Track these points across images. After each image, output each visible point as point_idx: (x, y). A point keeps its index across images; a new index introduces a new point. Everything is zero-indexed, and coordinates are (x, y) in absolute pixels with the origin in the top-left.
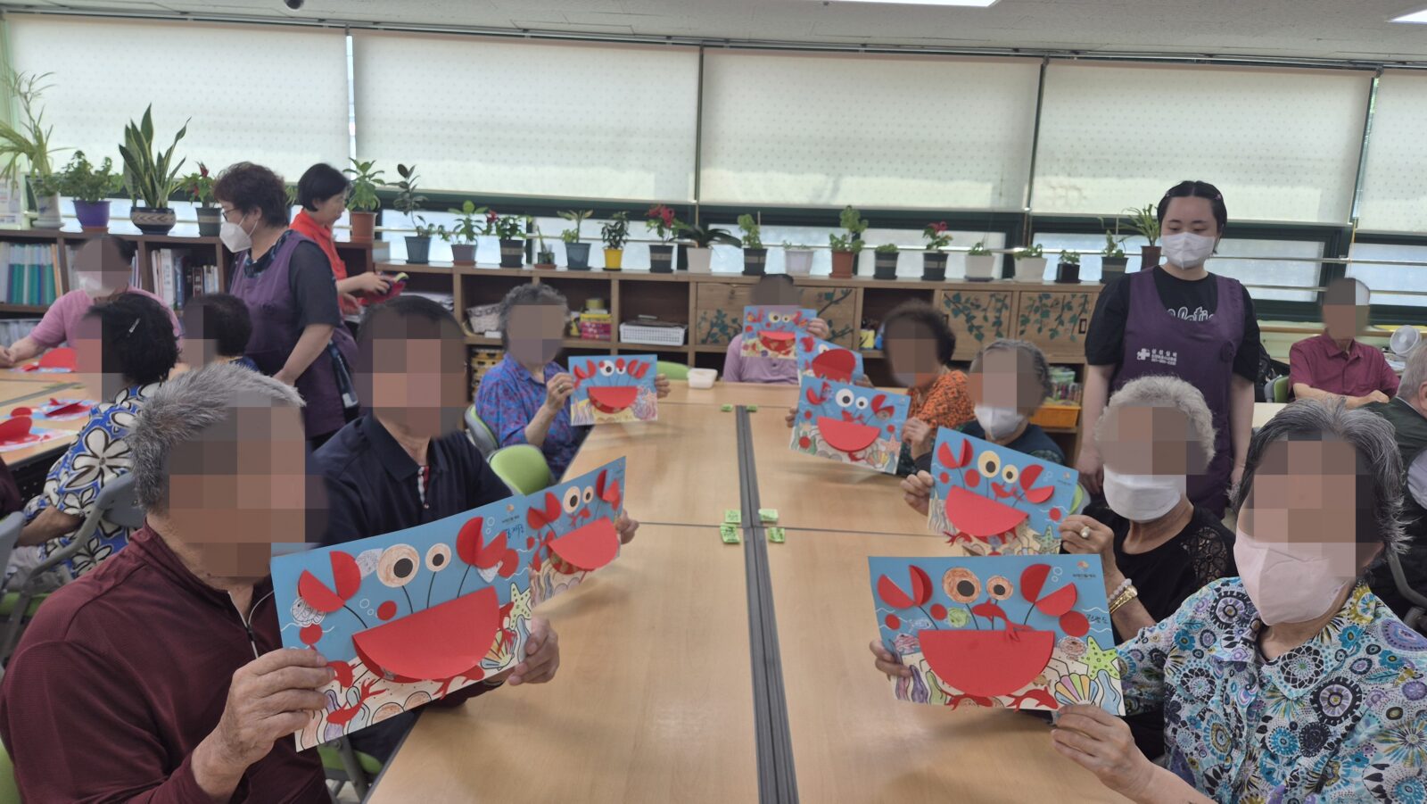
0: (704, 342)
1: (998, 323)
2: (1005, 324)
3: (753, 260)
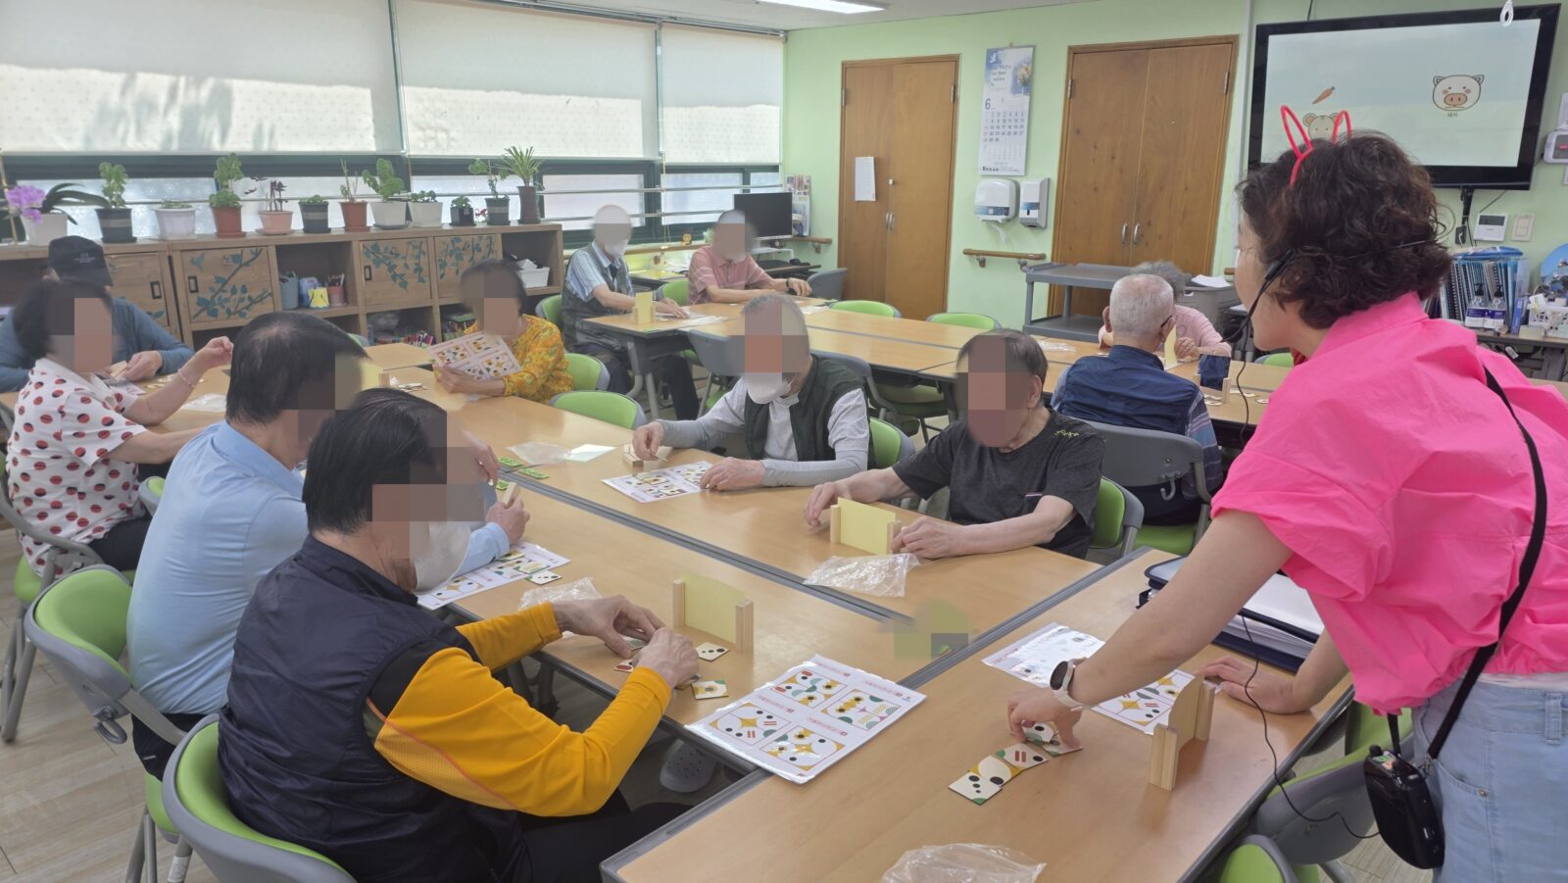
2: (425, 269)
3: (115, 223)
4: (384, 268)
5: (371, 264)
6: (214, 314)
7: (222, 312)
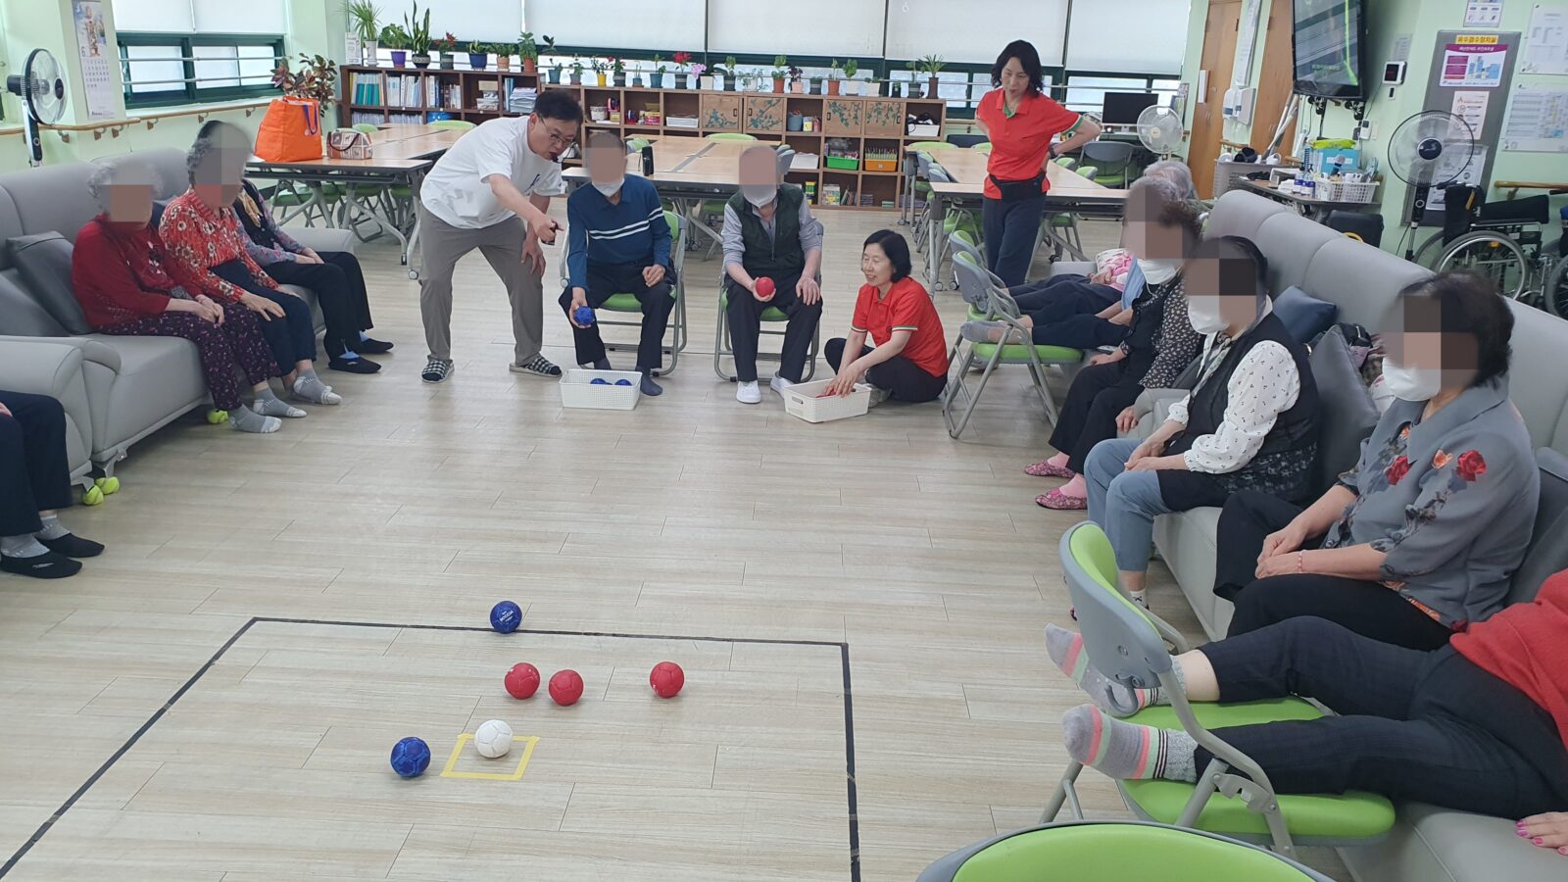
0: (707, 126)
1: (856, 117)
2: (859, 118)
3: (729, 82)
4: (837, 114)
5: (831, 111)
6: (756, 126)
7: (760, 126)
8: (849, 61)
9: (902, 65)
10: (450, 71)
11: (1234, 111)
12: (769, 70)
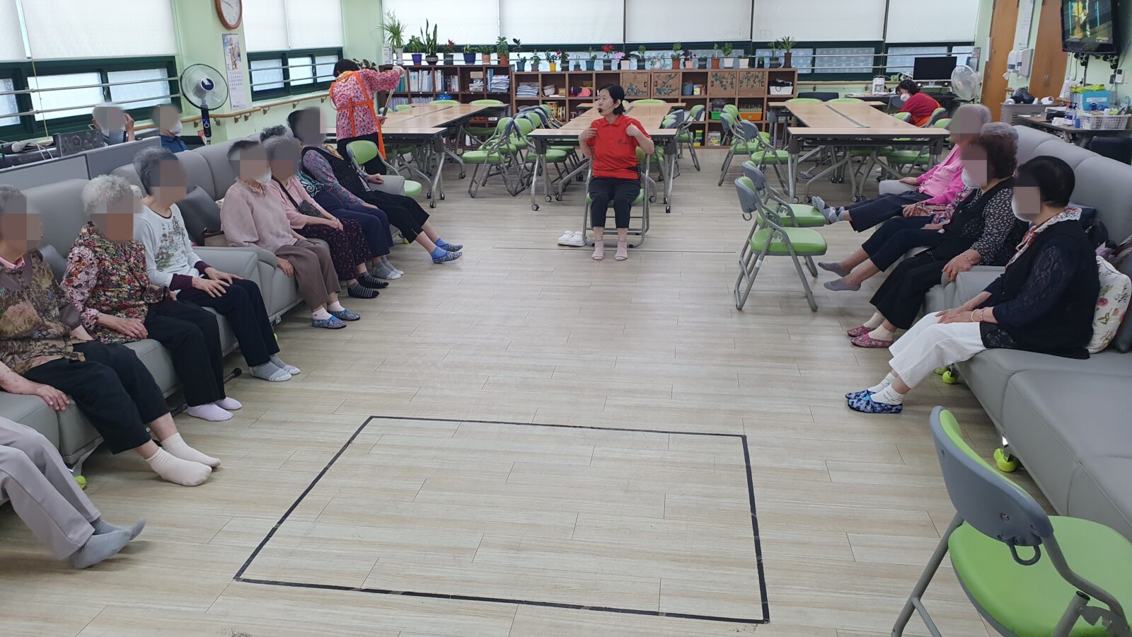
2: (734, 84)
3: (641, 64)
4: (718, 82)
5: (713, 80)
6: (660, 93)
7: (663, 93)
8: (726, 44)
9: (764, 45)
10: (451, 66)
11: (1016, 67)
12: (669, 54)
